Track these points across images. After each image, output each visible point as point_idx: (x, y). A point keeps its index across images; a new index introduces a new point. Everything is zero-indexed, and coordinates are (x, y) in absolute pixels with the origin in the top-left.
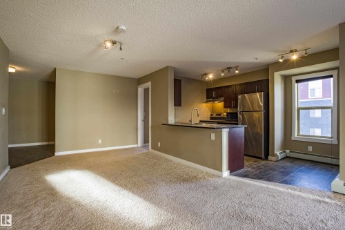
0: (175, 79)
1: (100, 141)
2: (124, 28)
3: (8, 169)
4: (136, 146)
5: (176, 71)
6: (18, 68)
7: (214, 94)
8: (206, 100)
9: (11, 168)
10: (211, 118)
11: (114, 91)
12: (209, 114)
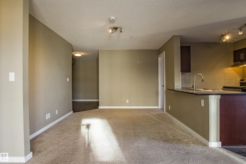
0: (181, 47)
1: (127, 101)
2: (114, 18)
3: (72, 112)
4: (157, 107)
5: (182, 39)
6: (82, 54)
7: (242, 56)
8: (233, 64)
9: (74, 112)
10: (241, 84)
11: (138, 62)
12: (239, 79)
